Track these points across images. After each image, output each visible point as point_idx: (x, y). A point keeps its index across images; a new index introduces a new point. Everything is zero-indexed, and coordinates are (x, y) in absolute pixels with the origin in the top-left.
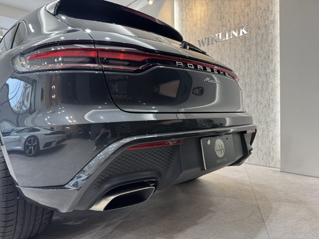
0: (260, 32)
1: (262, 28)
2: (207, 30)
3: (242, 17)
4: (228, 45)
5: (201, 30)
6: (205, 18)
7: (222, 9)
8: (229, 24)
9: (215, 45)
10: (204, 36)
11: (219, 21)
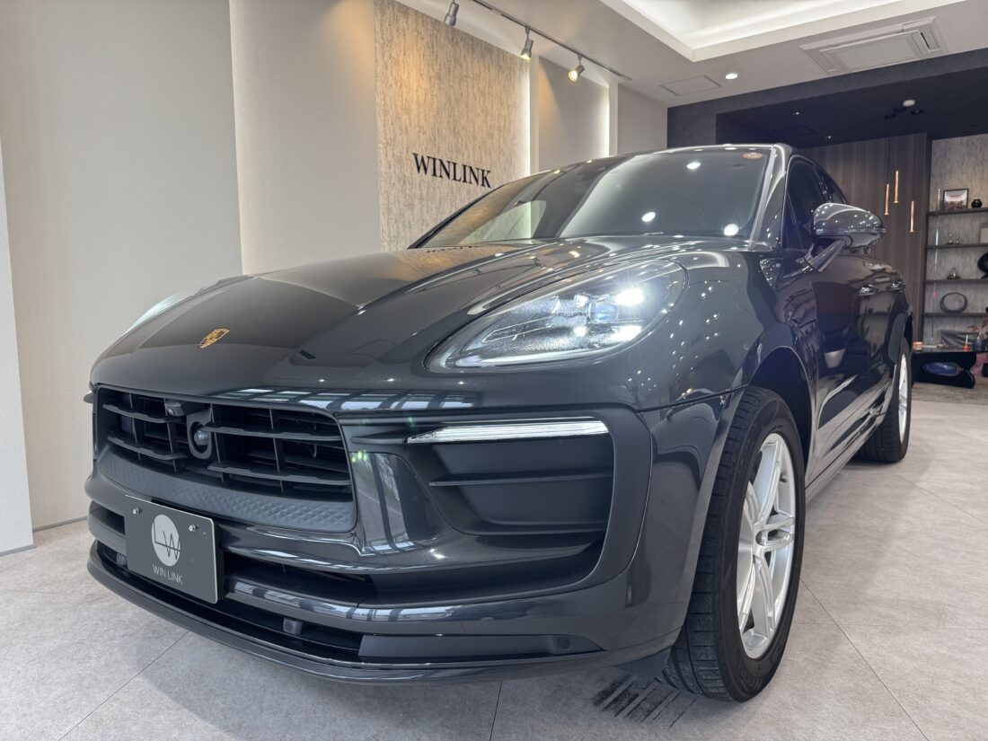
2: (431, 141)
3: (483, 153)
4: (465, 194)
5: (419, 132)
6: (427, 110)
7: (456, 113)
8: (466, 153)
9: (446, 182)
10: (426, 149)
11: (452, 136)
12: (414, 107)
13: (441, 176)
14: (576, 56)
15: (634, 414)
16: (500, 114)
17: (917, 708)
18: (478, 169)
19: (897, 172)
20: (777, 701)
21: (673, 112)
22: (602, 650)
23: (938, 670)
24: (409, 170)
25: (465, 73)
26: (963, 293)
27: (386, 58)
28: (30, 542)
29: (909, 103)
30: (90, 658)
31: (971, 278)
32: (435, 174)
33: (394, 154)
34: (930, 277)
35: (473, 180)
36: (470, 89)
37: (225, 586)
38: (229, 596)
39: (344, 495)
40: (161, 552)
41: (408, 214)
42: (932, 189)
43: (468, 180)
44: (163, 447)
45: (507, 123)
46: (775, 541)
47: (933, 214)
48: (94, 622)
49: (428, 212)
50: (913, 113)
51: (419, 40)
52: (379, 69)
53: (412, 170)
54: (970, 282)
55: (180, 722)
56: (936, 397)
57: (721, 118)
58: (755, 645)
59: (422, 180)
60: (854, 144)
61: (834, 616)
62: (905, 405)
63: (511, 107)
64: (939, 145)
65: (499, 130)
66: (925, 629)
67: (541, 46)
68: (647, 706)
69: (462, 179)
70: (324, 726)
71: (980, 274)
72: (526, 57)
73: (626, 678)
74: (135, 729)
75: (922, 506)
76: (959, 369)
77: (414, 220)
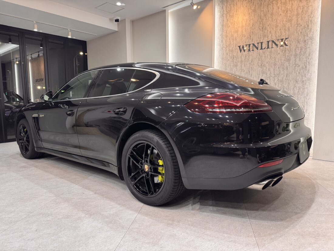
0: (299, 46)
1: (301, 43)
2: (248, 38)
3: (283, 31)
4: (268, 53)
5: (242, 37)
6: (247, 27)
7: (264, 21)
8: (270, 36)
9: (256, 52)
10: (245, 42)
11: (261, 32)
13: (253, 50)
16: (298, 7)
18: (278, 40)
27: (228, 18)
32: (249, 51)
35: (274, 46)
45: (305, 8)
59: (242, 55)
65: (298, 15)
69: (267, 47)
77: (237, 71)
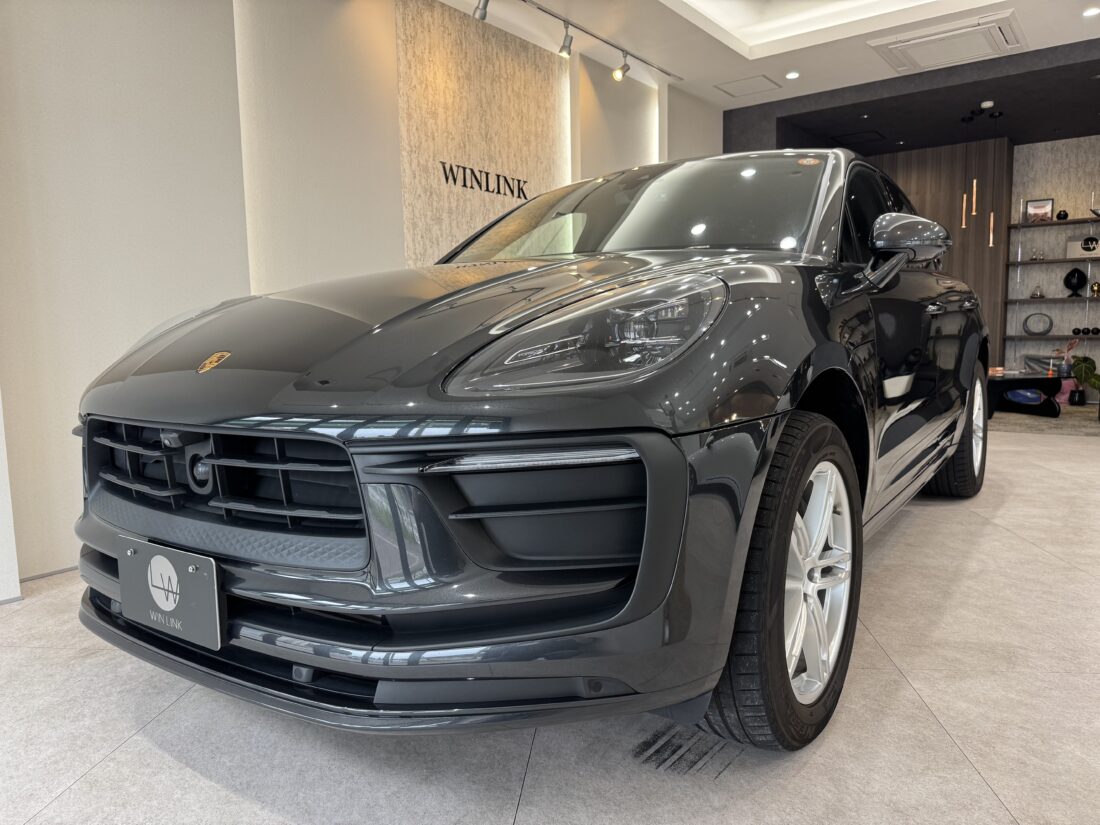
2: (460, 148)
3: (519, 161)
4: (499, 207)
5: (447, 138)
6: (456, 114)
7: (488, 117)
8: (500, 161)
9: (477, 195)
10: (455, 157)
11: (484, 143)
12: (441, 111)
13: (472, 187)
14: (621, 53)
15: (668, 439)
16: (537, 118)
17: (981, 755)
18: (513, 179)
19: (975, 181)
20: (831, 750)
21: (729, 115)
22: (637, 693)
23: (1005, 715)
24: (436, 180)
25: (497, 73)
26: (1049, 314)
27: (410, 56)
28: (17, 593)
29: (987, 104)
30: (84, 716)
31: (1057, 297)
32: (465, 185)
33: (419, 162)
34: (1012, 296)
35: (508, 192)
36: (504, 91)
37: (229, 632)
38: (234, 642)
39: (357, 530)
40: (159, 597)
41: (435, 229)
42: (1014, 199)
43: (502, 191)
44: (160, 484)
45: (546, 129)
46: (829, 578)
47: (1015, 227)
48: (88, 678)
49: (458, 227)
50: (992, 115)
51: (446, 35)
52: (401, 68)
53: (439, 180)
54: (1055, 301)
55: (182, 782)
56: (1018, 428)
57: (781, 121)
58: (807, 690)
59: (451, 192)
60: (929, 150)
61: (896, 660)
62: (981, 435)
63: (549, 110)
64: (1021, 151)
65: (537, 135)
66: (993, 673)
67: (582, 43)
68: (691, 757)
69: (496, 190)
70: (341, 783)
71: (1067, 293)
72: (564, 55)
73: (669, 728)
74: (133, 789)
75: (996, 543)
76: (1044, 397)
77: (442, 236)
